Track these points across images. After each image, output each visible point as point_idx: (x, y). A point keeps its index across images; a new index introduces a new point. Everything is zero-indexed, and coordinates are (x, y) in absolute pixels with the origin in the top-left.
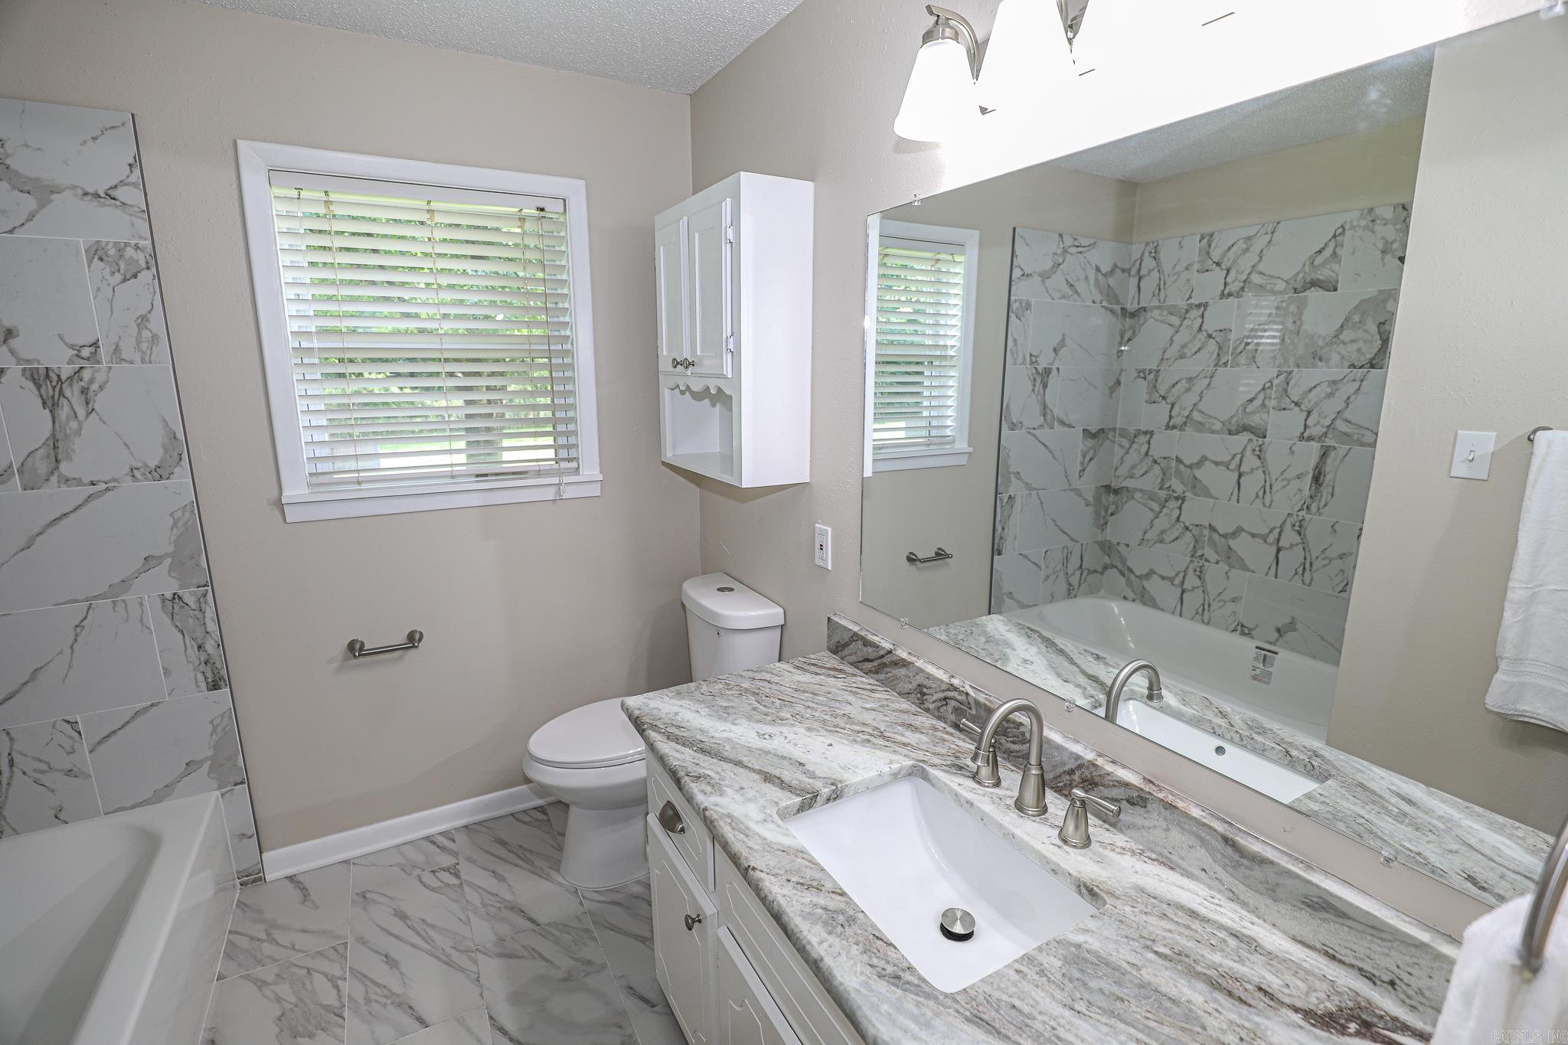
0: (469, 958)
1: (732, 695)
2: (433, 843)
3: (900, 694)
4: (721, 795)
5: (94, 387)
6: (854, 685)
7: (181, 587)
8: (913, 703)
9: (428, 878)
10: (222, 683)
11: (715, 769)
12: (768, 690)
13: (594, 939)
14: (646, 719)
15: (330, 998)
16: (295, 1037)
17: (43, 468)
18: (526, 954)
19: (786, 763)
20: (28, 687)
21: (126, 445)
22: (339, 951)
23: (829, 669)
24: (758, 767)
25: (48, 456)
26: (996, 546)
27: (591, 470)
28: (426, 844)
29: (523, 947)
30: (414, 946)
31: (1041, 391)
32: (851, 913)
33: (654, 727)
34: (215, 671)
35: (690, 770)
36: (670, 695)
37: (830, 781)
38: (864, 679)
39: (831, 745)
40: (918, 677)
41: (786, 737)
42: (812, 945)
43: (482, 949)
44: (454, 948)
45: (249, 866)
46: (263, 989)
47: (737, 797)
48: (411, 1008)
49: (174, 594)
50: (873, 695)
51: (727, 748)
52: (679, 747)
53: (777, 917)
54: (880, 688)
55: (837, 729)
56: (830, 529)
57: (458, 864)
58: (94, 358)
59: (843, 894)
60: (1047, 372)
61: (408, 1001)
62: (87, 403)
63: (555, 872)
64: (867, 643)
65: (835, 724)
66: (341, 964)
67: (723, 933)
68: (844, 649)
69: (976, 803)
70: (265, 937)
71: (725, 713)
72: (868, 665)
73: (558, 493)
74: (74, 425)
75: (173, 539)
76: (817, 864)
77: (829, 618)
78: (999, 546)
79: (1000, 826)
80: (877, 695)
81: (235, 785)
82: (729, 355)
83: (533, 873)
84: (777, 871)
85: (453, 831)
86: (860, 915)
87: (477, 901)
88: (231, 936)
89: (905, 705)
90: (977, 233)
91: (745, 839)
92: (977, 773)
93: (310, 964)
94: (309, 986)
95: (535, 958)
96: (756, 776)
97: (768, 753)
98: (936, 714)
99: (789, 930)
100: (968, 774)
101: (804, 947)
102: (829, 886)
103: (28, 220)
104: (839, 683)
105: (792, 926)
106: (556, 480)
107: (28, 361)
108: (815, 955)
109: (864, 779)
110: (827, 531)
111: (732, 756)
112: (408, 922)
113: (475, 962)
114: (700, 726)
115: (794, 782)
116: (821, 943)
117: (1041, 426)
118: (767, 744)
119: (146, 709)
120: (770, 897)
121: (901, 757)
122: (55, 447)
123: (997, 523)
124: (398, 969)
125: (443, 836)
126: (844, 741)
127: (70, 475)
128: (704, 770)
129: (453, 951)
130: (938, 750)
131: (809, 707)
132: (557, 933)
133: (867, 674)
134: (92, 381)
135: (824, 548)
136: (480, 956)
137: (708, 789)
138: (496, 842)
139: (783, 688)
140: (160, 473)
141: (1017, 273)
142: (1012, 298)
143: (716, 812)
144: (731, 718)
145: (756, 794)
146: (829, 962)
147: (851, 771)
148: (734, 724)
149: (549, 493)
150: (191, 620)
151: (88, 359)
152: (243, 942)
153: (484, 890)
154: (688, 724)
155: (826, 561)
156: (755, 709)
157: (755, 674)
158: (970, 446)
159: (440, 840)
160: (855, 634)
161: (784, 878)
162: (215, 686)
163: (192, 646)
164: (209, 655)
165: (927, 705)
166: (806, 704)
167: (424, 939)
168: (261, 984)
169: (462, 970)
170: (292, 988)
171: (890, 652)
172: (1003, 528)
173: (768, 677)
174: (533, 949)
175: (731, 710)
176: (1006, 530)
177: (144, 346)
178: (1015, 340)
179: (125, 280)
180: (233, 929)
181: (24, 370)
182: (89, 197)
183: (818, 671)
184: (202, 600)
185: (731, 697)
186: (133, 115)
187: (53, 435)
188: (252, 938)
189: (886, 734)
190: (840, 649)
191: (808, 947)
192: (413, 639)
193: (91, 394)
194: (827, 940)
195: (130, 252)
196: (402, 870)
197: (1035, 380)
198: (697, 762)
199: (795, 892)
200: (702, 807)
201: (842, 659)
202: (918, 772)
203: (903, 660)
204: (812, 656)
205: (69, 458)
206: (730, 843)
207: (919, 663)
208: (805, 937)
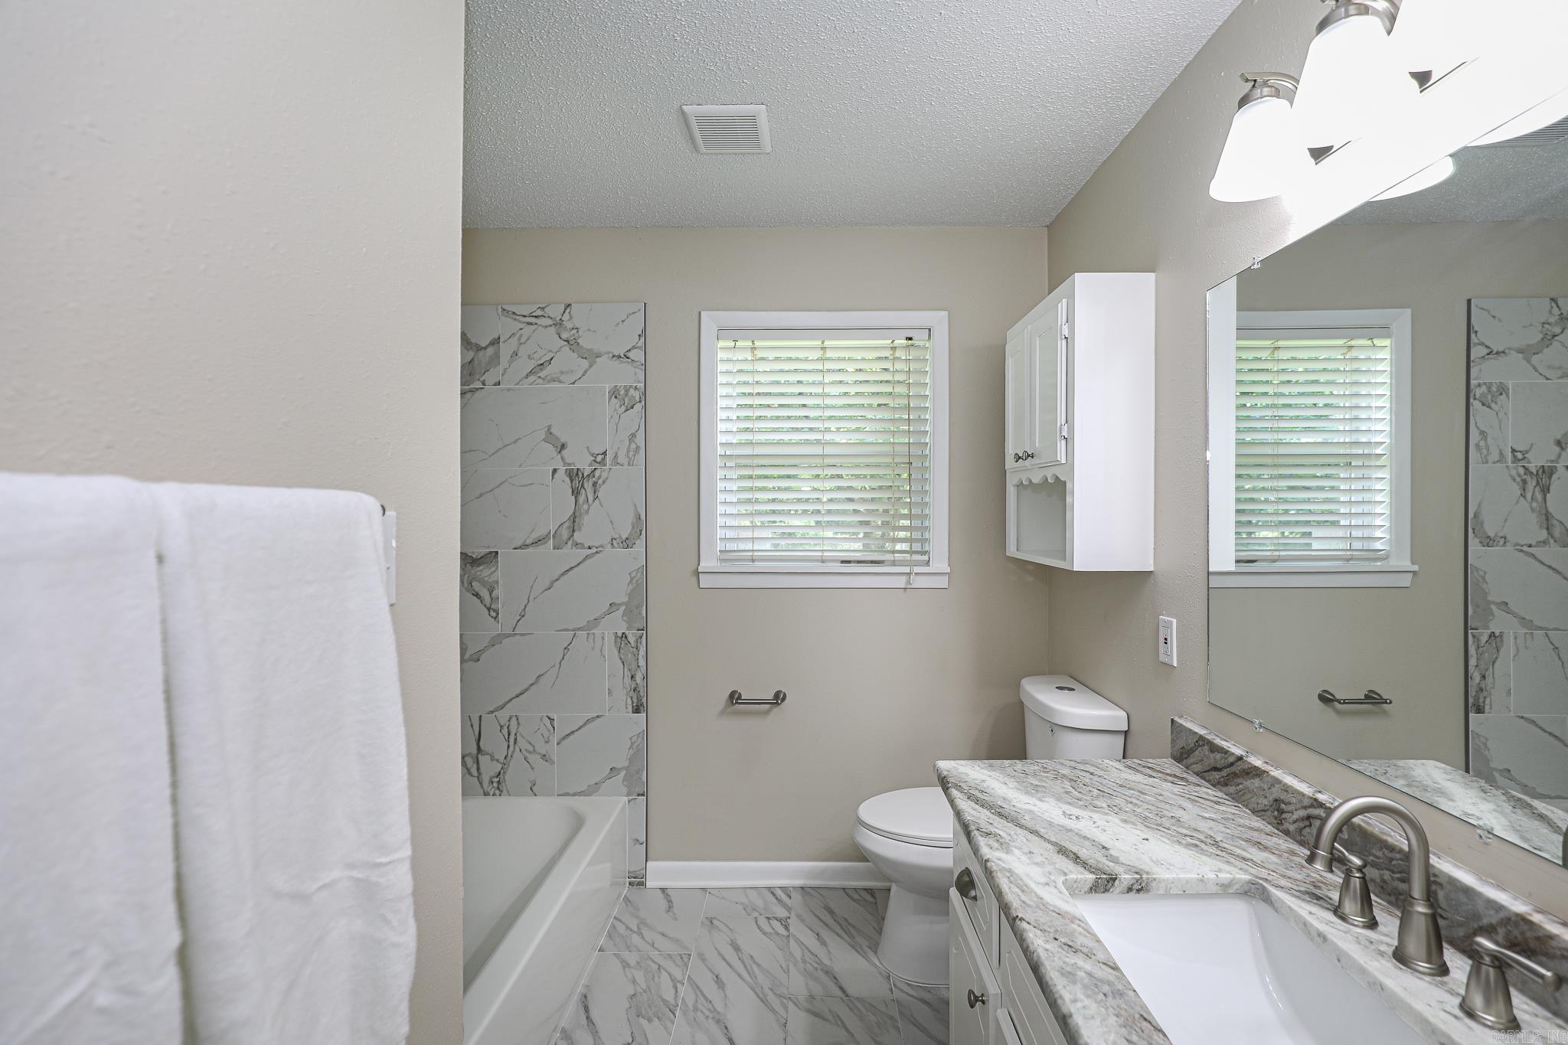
0: (782, 1004)
1: (1046, 777)
2: (774, 894)
3: (1254, 812)
4: (1007, 853)
5: (600, 482)
6: (1194, 794)
7: (628, 629)
8: (1270, 824)
9: (762, 922)
10: (642, 708)
11: (1008, 831)
12: (1087, 780)
13: (897, 1029)
14: (951, 780)
15: (669, 996)
16: (638, 1016)
17: (565, 534)
18: (831, 1018)
19: (1087, 843)
20: (533, 688)
21: (611, 522)
22: (684, 959)
23: (1170, 775)
24: (1054, 840)
25: (569, 528)
26: (1471, 700)
27: (940, 564)
28: (766, 892)
29: (830, 1011)
30: (740, 976)
31: (1539, 496)
32: (1120, 987)
33: (958, 787)
34: (639, 699)
35: (981, 826)
36: (982, 766)
37: (1134, 870)
38: (1209, 791)
39: (1147, 840)
40: (1274, 790)
41: (1094, 823)
42: (1064, 1001)
43: (794, 999)
44: (771, 989)
45: (637, 869)
46: (626, 969)
47: (1024, 858)
48: (726, 1028)
49: (623, 633)
50: (1217, 806)
51: (1027, 817)
52: (977, 807)
53: (1036, 968)
54: (1227, 802)
55: (1159, 828)
56: (1174, 621)
57: (789, 918)
58: (603, 463)
59: (1115, 968)
60: (1548, 472)
61: (725, 1021)
62: (595, 493)
63: (872, 953)
64: (1214, 748)
65: (1155, 822)
66: (683, 971)
67: (1002, 1015)
68: (1189, 756)
69: (1329, 936)
70: (636, 930)
71: (1035, 790)
72: (1216, 775)
73: (909, 582)
74: (586, 507)
75: (628, 592)
76: (1094, 935)
77: (1172, 720)
78: (1477, 698)
79: (1363, 971)
80: (1222, 808)
81: (638, 795)
82: (1064, 442)
83: (853, 947)
84: (1045, 927)
85: (791, 889)
86: (1131, 993)
87: (798, 953)
88: (615, 921)
89: (1257, 823)
90: (1409, 311)
91: (1021, 894)
92: (1339, 906)
93: (662, 963)
94: (656, 978)
95: (838, 1025)
96: (1050, 847)
97: (1071, 830)
98: (1298, 838)
99: (1044, 981)
100: (1329, 906)
101: (1056, 1000)
102: (1101, 957)
103: (583, 375)
104: (1177, 789)
105: (1048, 979)
106: (907, 570)
107: (569, 464)
108: (1065, 1010)
109: (1179, 879)
110: (1172, 622)
111: (1029, 825)
112: (739, 953)
113: (786, 1008)
114: (1004, 795)
115: (1091, 860)
116: (1075, 1001)
117: (1545, 543)
118: (1072, 824)
119: (594, 719)
120: (1032, 948)
121: (1236, 870)
122: (574, 522)
123: (1471, 669)
124: (724, 991)
125: (783, 891)
126: (1164, 839)
127: (579, 541)
128: (996, 830)
129: (770, 993)
130: (1290, 873)
131: (1131, 803)
132: (863, 1010)
133: (1214, 786)
134: (599, 478)
135: (1169, 641)
136: (791, 1005)
137: (996, 845)
138: (825, 908)
139: (1105, 782)
140: (627, 543)
141: (1477, 352)
142: (1473, 382)
143: (997, 865)
144: (1039, 795)
145: (1044, 860)
146: (1078, 1020)
147: (1163, 867)
148: (1041, 800)
149: (901, 582)
150: (630, 655)
151: (599, 463)
152: (621, 928)
153: (807, 948)
154: (992, 791)
155: (1171, 656)
156: (1067, 793)
157: (1078, 765)
158: (1413, 563)
159: (779, 893)
160: (1201, 738)
161: (1052, 935)
162: (637, 710)
163: (628, 674)
164: (637, 684)
165: (1286, 825)
166: (1129, 799)
167: (749, 973)
168: (625, 965)
169: (773, 1011)
170: (645, 976)
171: (1240, 758)
172: (1484, 677)
173: (1092, 769)
174: (838, 1016)
175: (1040, 789)
176: (1489, 680)
177: (631, 453)
178: (1483, 433)
179: (627, 410)
180: (617, 916)
181: (566, 469)
182: (615, 358)
183: (1154, 774)
184: (639, 640)
185: (1045, 779)
186: (645, 304)
187: (574, 513)
188: (627, 928)
189: (1221, 844)
190: (1185, 756)
191: (1060, 1002)
192: (779, 698)
193: (598, 486)
194: (1082, 1001)
195: (632, 391)
196: (745, 909)
197: (1524, 482)
198: (992, 822)
199: (1060, 950)
200: (985, 858)
201: (1187, 768)
202: (1255, 892)
203: (1256, 768)
204: (1150, 760)
205: (580, 529)
206: (1004, 894)
207: (1276, 773)
208: (1057, 992)
